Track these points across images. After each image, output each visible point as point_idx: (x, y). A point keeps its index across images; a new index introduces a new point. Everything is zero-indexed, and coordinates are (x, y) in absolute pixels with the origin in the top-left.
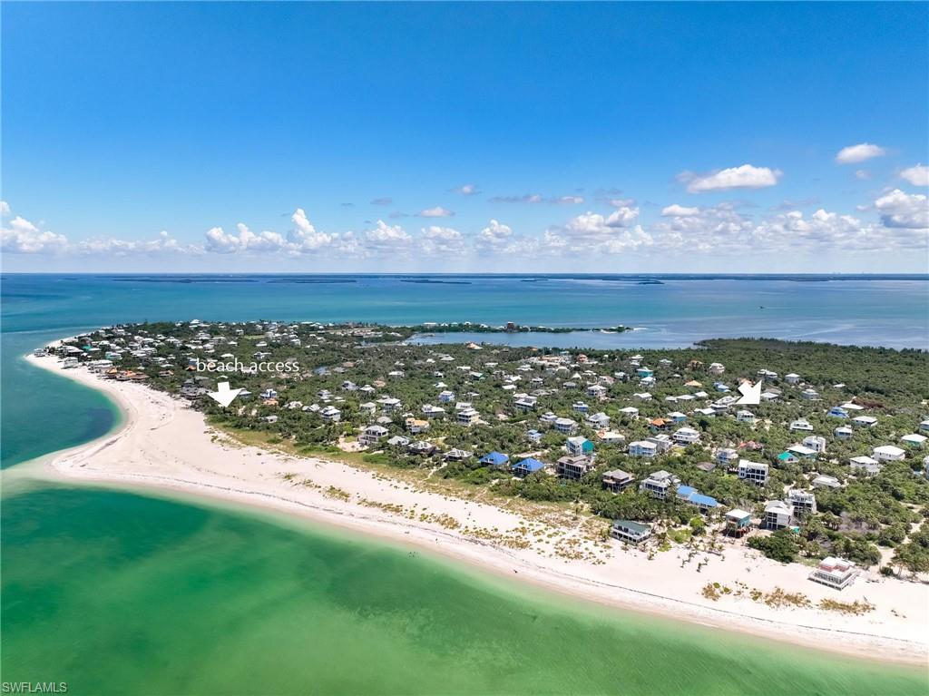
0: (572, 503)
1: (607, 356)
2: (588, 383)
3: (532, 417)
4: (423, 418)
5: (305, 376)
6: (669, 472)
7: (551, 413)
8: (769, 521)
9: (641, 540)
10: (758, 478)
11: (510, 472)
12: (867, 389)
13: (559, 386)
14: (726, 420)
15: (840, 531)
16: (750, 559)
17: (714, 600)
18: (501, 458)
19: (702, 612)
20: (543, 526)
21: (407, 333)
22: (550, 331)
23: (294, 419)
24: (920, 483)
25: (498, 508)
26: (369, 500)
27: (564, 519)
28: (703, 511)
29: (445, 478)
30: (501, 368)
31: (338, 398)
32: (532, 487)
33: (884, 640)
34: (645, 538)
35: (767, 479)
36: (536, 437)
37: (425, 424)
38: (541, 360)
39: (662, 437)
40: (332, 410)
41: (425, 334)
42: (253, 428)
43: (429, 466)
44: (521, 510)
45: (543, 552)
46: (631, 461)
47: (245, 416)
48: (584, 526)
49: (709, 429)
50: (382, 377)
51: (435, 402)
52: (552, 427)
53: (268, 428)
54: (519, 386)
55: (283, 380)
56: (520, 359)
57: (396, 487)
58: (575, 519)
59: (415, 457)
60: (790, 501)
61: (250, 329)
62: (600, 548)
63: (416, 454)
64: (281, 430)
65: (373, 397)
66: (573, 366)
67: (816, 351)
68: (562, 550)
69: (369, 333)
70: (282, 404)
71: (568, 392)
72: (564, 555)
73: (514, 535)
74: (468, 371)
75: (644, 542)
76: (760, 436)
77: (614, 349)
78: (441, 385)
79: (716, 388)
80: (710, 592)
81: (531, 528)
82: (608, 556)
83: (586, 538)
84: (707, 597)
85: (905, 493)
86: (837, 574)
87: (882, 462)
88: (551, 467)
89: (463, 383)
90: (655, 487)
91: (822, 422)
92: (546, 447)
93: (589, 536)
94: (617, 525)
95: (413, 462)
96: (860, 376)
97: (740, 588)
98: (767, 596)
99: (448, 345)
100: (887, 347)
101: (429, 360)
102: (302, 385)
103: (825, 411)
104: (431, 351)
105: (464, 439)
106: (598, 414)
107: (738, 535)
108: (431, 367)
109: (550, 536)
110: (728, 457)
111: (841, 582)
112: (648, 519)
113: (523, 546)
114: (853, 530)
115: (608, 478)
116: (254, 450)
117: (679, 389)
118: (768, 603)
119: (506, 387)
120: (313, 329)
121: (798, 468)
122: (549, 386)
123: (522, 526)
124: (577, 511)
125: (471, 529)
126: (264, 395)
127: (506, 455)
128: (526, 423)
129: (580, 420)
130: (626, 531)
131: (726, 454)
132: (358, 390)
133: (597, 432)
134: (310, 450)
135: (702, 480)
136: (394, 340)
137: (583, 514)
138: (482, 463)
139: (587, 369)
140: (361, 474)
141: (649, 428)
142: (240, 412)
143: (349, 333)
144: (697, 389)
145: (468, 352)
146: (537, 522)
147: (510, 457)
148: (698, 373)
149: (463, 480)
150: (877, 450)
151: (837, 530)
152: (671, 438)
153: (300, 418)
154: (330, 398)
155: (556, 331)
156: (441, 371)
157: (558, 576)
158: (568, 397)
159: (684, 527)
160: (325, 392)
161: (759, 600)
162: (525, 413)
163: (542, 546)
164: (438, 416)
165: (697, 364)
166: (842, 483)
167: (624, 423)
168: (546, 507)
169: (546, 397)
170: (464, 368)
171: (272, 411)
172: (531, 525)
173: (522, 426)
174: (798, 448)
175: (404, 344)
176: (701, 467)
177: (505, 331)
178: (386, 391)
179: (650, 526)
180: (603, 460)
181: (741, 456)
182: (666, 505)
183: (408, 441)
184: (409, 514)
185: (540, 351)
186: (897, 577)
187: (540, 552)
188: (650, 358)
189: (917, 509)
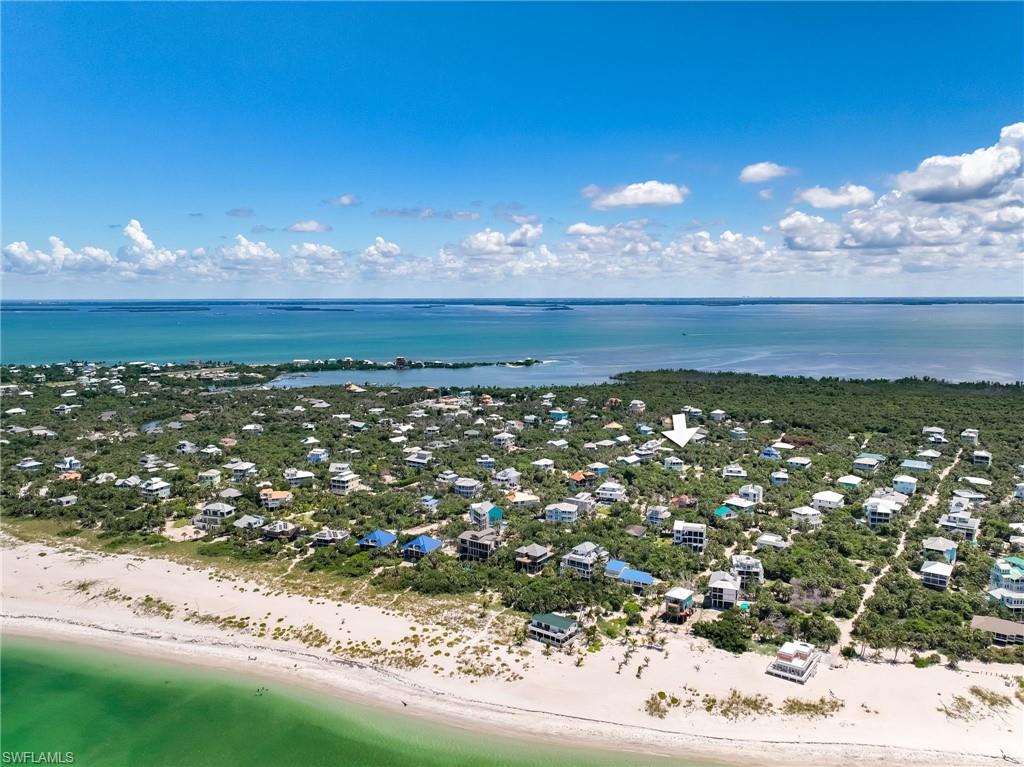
0: (478, 594)
1: (514, 395)
2: (494, 429)
3: (427, 478)
4: (284, 487)
5: (126, 435)
6: (595, 542)
7: (449, 472)
8: (714, 600)
9: (566, 639)
10: (695, 541)
11: (397, 555)
12: (795, 425)
13: (460, 435)
14: (652, 469)
15: (792, 602)
16: (697, 652)
17: (661, 717)
18: (387, 537)
19: (648, 736)
20: (441, 630)
21: (271, 373)
22: (447, 366)
23: (102, 498)
24: (865, 534)
25: (382, 609)
26: (202, 614)
27: (469, 617)
28: (638, 590)
29: (311, 570)
30: (389, 416)
31: (170, 465)
32: (426, 575)
33: (859, 748)
34: (571, 636)
35: (706, 541)
36: (432, 504)
37: (287, 496)
38: (438, 402)
39: (584, 496)
40: (158, 483)
41: (294, 374)
42: (38, 515)
43: (291, 555)
44: (412, 609)
45: (442, 669)
46: (548, 529)
47: (27, 499)
48: (494, 625)
49: (635, 482)
50: (233, 433)
51: (303, 465)
52: (452, 490)
53: (62, 514)
54: (411, 437)
55: (92, 443)
56: (412, 402)
57: (242, 589)
58: (483, 616)
59: (271, 543)
60: (735, 571)
61: (56, 373)
62: (515, 656)
63: (272, 539)
64: (80, 516)
65: (218, 461)
66: (476, 409)
67: (738, 382)
68: (466, 664)
69: (220, 374)
70: (85, 478)
71: (469, 443)
72: (469, 672)
73: (403, 647)
74: (346, 420)
75: (570, 641)
76: (692, 488)
77: (522, 387)
78: (311, 440)
79: (638, 431)
80: (655, 707)
81: (426, 634)
82: (526, 666)
83: (497, 642)
84: (651, 714)
85: (852, 548)
86: (797, 663)
87: (823, 510)
88: (451, 544)
89: (340, 436)
90: (579, 564)
91: (755, 466)
92: (444, 517)
93: (500, 639)
94: (535, 622)
95: (268, 551)
96: (785, 410)
97: (689, 696)
98: (722, 703)
99: (323, 387)
100: (807, 376)
101: (297, 408)
102: (119, 448)
103: (756, 451)
104: (300, 396)
105: (338, 513)
106: (507, 470)
107: (680, 621)
108: (300, 417)
109: (450, 644)
110: (660, 516)
111: (803, 673)
112: (573, 608)
113: (414, 664)
114: (806, 600)
115: (522, 555)
116: (35, 548)
117: (599, 433)
118: (725, 713)
119: (394, 440)
120: (145, 371)
121: (738, 525)
122: (446, 435)
123: (414, 633)
124: (485, 605)
125: (344, 645)
126: (61, 466)
127: (393, 532)
128: (419, 486)
129: (485, 479)
130: (547, 628)
131: (657, 513)
132: (199, 453)
133: (507, 492)
134: (120, 542)
135: (633, 549)
136: (255, 383)
137: (493, 608)
138: (362, 546)
139: (492, 413)
140: (193, 574)
141: (568, 484)
142: (22, 492)
143: (194, 375)
144: (617, 432)
145: (347, 395)
146: (435, 626)
147: (398, 534)
148: (619, 412)
149: (335, 572)
150: (816, 496)
151: (787, 601)
152: (593, 496)
153: (111, 496)
154: (158, 466)
155: (456, 367)
156: (312, 421)
157: (463, 705)
158: (470, 449)
159: (616, 615)
160: (151, 457)
161: (714, 710)
162: (418, 472)
163: (440, 660)
164: (305, 484)
165: (616, 402)
166: (785, 540)
167: (538, 480)
168: (446, 602)
169: (444, 451)
170: (341, 416)
171: (70, 487)
172: (425, 630)
173: (413, 490)
174: (735, 500)
175: (265, 388)
176: (631, 532)
177: (394, 367)
178: (237, 452)
179: (575, 618)
180: (514, 530)
181: (675, 515)
182: (593, 587)
183: (262, 522)
184: (257, 629)
185: (436, 391)
186: (861, 658)
187: (438, 669)
188: (564, 396)
189: (867, 566)
